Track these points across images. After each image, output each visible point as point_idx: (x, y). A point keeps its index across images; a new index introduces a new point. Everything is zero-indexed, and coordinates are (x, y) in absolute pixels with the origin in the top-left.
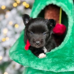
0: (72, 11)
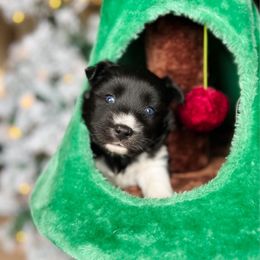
0: (250, 36)
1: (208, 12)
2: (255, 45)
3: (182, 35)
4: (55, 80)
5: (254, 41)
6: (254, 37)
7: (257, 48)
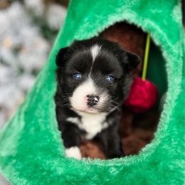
1: (153, 24)
2: (182, 55)
3: (128, 37)
4: (17, 50)
5: (181, 52)
6: (181, 49)
7: (183, 58)
